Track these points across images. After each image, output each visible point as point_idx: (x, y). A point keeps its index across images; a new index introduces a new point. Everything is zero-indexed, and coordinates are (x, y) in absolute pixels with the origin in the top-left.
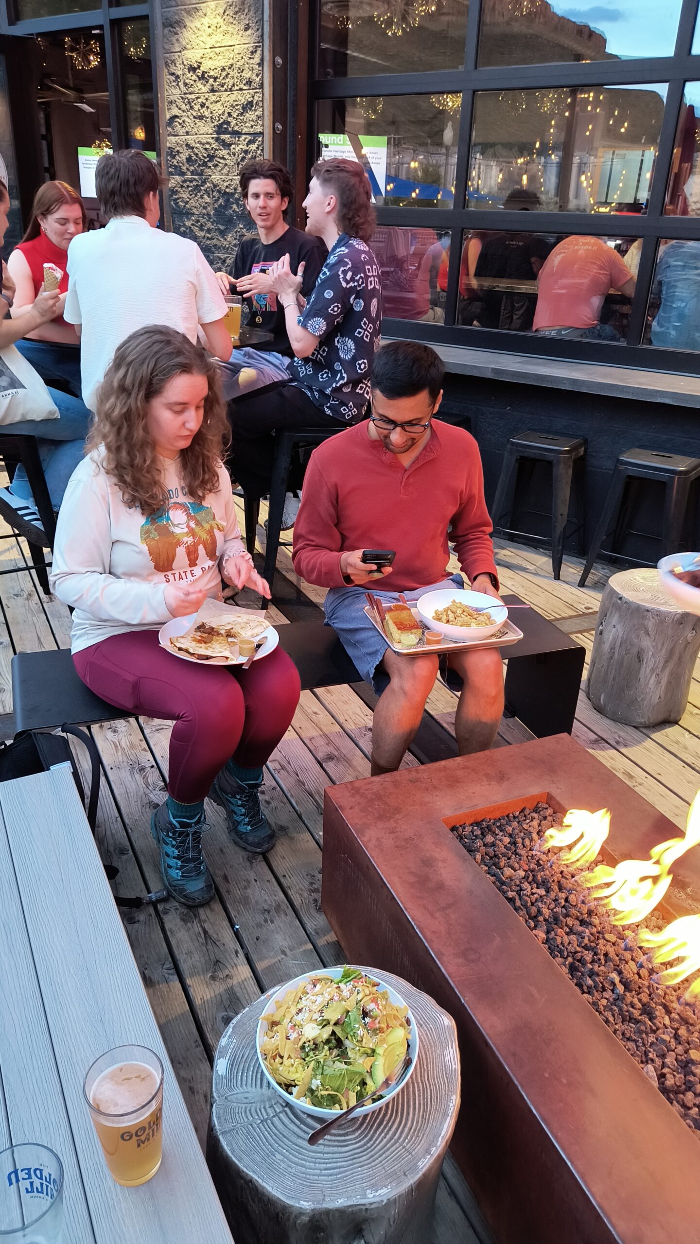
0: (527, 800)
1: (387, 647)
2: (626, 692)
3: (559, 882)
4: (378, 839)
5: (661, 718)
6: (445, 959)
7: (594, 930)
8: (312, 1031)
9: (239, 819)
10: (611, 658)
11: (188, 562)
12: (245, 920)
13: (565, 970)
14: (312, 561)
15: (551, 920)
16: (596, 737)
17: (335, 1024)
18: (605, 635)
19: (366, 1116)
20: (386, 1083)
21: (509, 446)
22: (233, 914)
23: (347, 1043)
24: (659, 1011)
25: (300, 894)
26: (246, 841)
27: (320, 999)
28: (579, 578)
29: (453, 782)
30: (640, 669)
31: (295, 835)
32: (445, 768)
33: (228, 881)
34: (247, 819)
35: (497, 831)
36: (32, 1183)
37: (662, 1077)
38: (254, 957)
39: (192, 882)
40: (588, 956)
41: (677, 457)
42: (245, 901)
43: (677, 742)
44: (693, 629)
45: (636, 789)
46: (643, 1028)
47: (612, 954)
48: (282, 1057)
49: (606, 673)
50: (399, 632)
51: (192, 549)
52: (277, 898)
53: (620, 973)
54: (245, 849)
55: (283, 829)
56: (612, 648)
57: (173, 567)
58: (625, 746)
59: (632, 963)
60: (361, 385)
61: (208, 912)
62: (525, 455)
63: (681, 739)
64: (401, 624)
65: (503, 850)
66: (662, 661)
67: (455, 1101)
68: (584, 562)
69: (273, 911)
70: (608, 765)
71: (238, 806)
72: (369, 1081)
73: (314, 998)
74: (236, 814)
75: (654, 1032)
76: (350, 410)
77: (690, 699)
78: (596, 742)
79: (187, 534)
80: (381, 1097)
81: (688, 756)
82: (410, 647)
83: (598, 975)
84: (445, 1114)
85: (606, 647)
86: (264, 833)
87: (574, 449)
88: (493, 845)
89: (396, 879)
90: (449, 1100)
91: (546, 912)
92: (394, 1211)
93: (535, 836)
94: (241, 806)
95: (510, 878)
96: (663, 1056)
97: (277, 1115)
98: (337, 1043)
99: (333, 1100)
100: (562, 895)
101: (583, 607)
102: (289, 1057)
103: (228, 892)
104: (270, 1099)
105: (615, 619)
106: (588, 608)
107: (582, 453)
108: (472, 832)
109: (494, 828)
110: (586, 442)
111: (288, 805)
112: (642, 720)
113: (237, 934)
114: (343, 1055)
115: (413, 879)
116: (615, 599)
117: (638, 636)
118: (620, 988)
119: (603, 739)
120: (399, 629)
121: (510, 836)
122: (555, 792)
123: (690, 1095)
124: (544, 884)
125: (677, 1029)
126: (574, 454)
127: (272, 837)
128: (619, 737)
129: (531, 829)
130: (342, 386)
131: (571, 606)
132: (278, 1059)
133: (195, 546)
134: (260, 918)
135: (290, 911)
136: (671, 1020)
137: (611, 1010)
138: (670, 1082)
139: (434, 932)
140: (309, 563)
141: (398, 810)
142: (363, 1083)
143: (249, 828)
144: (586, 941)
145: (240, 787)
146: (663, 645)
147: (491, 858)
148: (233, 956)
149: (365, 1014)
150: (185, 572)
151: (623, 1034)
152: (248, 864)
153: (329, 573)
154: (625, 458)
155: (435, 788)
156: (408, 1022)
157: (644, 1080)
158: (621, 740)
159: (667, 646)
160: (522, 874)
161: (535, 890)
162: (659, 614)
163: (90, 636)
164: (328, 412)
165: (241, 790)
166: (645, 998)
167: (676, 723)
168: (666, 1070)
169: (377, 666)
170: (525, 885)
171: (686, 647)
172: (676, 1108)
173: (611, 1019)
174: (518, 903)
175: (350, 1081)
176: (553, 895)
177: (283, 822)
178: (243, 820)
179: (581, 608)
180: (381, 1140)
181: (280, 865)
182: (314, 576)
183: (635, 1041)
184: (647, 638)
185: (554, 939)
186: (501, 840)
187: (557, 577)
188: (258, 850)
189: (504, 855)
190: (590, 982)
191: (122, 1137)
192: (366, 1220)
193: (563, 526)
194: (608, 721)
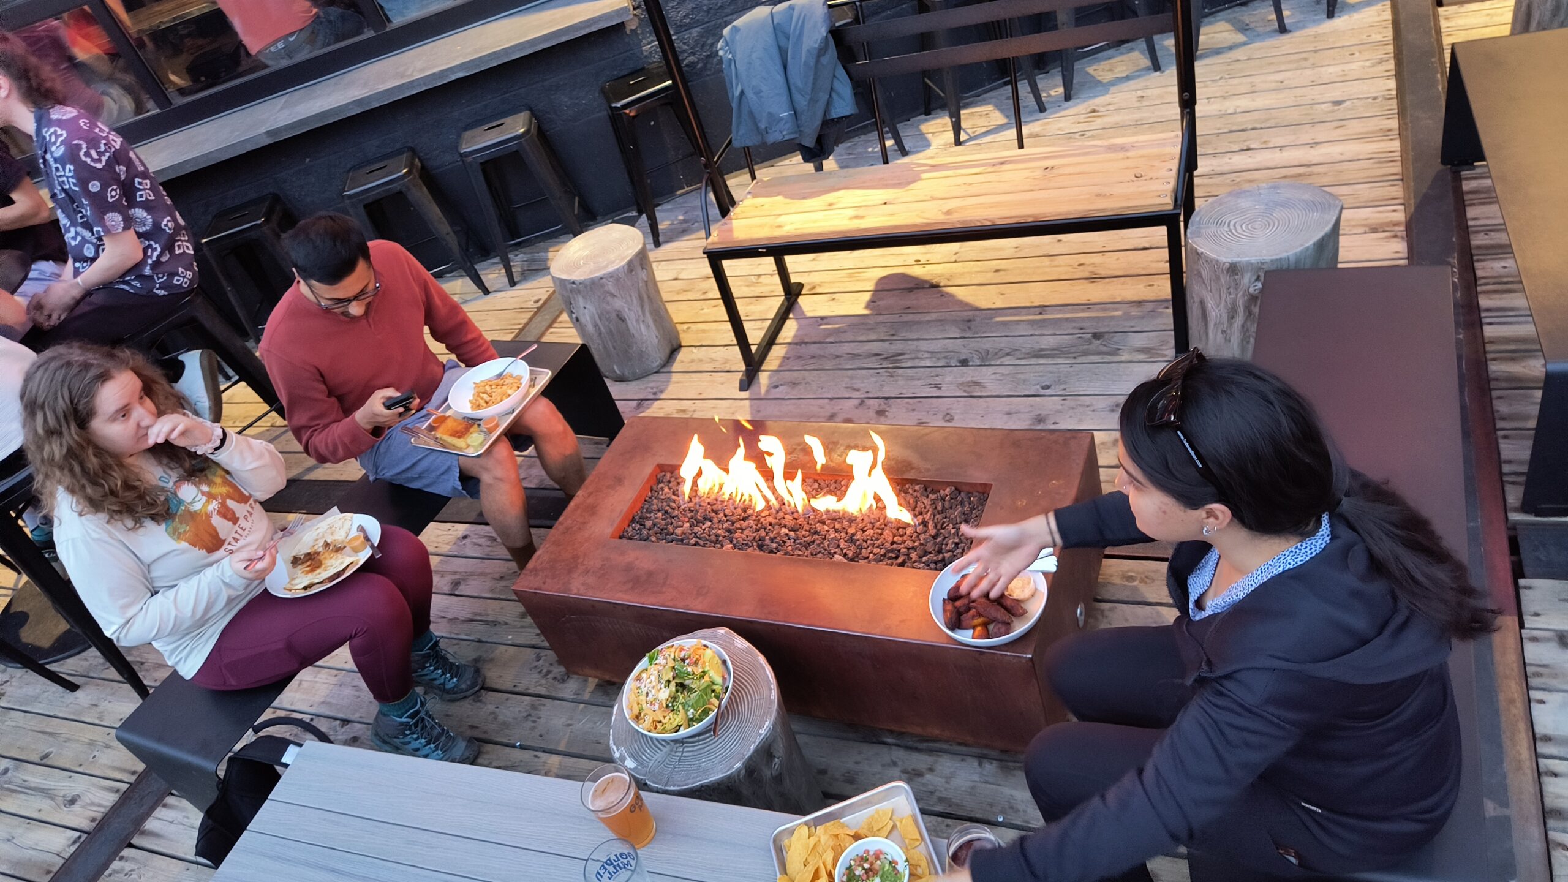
0: (648, 480)
1: (456, 457)
2: (631, 351)
3: (712, 510)
4: (583, 584)
5: (668, 351)
6: (691, 606)
7: (754, 518)
8: (664, 694)
9: (442, 681)
10: (600, 334)
11: (230, 523)
12: (517, 736)
13: (757, 552)
14: (329, 441)
15: (727, 534)
16: (636, 402)
17: (674, 678)
18: (582, 319)
19: (726, 707)
20: (724, 679)
21: (347, 201)
22: (505, 740)
23: (687, 682)
24: (819, 526)
25: (540, 685)
26: (462, 691)
27: (653, 678)
28: (506, 280)
29: (592, 510)
30: (627, 326)
31: (492, 655)
32: (577, 506)
33: (477, 727)
34: (448, 675)
35: (648, 515)
36: (609, 872)
37: (845, 555)
38: (551, 747)
39: (454, 750)
40: (762, 533)
41: (508, 120)
42: (506, 725)
43: (692, 361)
44: (643, 269)
45: (694, 416)
46: (818, 542)
47: (773, 521)
48: (660, 722)
49: (605, 347)
50: (462, 439)
51: (223, 511)
52: (526, 703)
53: (785, 526)
54: (465, 697)
55: (477, 660)
56: (596, 326)
57: (223, 538)
58: (662, 392)
59: (786, 516)
60: (177, 244)
61: (486, 756)
62: (371, 200)
63: (693, 357)
64: (457, 432)
65: (663, 522)
66: (639, 309)
67: (762, 659)
68: (497, 260)
69: (533, 713)
70: (662, 415)
71: (433, 672)
72: (715, 687)
73: (649, 680)
74: (435, 679)
75: (825, 539)
76: (184, 277)
77: (676, 321)
78: (639, 406)
79: (208, 502)
80: (727, 688)
81: (706, 365)
82: (482, 444)
83: (775, 538)
84: (763, 668)
85: (590, 328)
86: (469, 674)
87: (411, 166)
88: (654, 525)
89: (620, 595)
90: (758, 661)
91: (720, 532)
92: (779, 729)
93: (673, 497)
94: (436, 669)
95: (683, 533)
96: (838, 546)
97: (683, 752)
98: (681, 687)
99: (706, 712)
100: (721, 515)
101: (532, 303)
102: (664, 717)
103: (485, 732)
104: (671, 751)
105: (581, 302)
106: (537, 301)
107: (419, 165)
108: (634, 529)
109: (645, 515)
110: (413, 151)
111: (462, 642)
112: (657, 363)
113: (522, 747)
114: (691, 690)
115: (630, 585)
116: (569, 286)
117: (608, 303)
118: (792, 534)
119: (642, 400)
120: (459, 437)
121: (659, 511)
122: (662, 461)
123: (864, 551)
124: (706, 518)
125: (834, 527)
126: (414, 171)
127: (477, 671)
128: (652, 388)
129: (668, 496)
130: (159, 257)
131: (522, 310)
132: (659, 725)
133: (223, 504)
134: (529, 724)
135: (544, 701)
136: (828, 526)
137: (797, 548)
138: (850, 554)
139: (672, 600)
140: (327, 445)
141: (576, 557)
142: (713, 691)
143: (455, 680)
144: (754, 527)
145: (424, 656)
146: (631, 296)
147: (661, 533)
148: (536, 760)
149: (683, 660)
150: (236, 532)
151: (812, 554)
152: (479, 704)
153: (355, 439)
154: (465, 148)
155: (584, 523)
156: (706, 646)
157: (839, 564)
158: (655, 390)
159: (635, 295)
160: (688, 524)
161: (703, 527)
162: (611, 275)
163: (199, 648)
164: (162, 293)
165: (427, 657)
166: (807, 527)
167: (680, 346)
168: (844, 551)
169: (459, 477)
170: (696, 529)
171: (647, 285)
172: (862, 562)
173: (800, 553)
174: (701, 543)
175: (706, 695)
176: (715, 520)
177: (474, 655)
178: (445, 678)
179: (531, 304)
180: (744, 709)
181: (506, 683)
182: (341, 452)
183: (820, 552)
184: (616, 299)
185: (738, 542)
186: (656, 518)
187: (486, 292)
188: (477, 688)
189: (667, 525)
190: (775, 545)
191: (632, 812)
192: (770, 746)
193: (456, 242)
194: (634, 383)
